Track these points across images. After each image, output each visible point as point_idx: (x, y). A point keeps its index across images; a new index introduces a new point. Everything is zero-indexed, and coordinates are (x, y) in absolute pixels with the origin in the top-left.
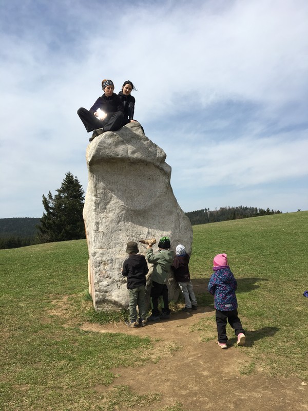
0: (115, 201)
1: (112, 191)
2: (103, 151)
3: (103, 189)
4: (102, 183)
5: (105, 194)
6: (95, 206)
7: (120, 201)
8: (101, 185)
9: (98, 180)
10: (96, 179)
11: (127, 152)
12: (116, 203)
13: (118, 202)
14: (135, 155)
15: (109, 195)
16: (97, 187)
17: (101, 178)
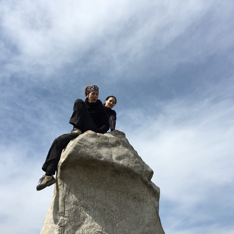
0: (89, 224)
1: (86, 209)
2: (83, 150)
3: (74, 204)
4: (73, 196)
5: (76, 213)
6: (59, 230)
7: (97, 224)
8: (73, 198)
9: (69, 191)
10: (67, 189)
11: (111, 156)
12: (90, 227)
13: (93, 226)
14: (121, 162)
15: (82, 215)
16: (66, 200)
17: (72, 189)
